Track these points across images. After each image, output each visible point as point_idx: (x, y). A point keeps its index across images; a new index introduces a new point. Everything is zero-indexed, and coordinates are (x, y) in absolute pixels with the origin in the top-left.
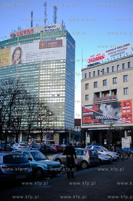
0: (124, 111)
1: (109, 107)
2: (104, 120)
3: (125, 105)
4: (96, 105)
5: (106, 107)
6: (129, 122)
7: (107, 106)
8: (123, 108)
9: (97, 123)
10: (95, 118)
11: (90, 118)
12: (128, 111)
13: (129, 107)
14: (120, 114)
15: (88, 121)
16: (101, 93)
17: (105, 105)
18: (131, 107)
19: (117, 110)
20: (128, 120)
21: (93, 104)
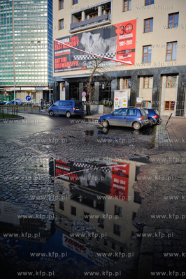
0: (122, 44)
1: (96, 37)
2: (88, 61)
3: (124, 32)
4: (75, 36)
5: (91, 37)
6: (129, 62)
7: (93, 36)
8: (121, 37)
9: (76, 67)
10: (72, 59)
11: (65, 59)
12: (129, 42)
13: (131, 35)
14: (113, 50)
15: (63, 66)
16: (83, 14)
17: (90, 34)
18: (134, 35)
19: (108, 42)
20: (127, 59)
21: (70, 34)
